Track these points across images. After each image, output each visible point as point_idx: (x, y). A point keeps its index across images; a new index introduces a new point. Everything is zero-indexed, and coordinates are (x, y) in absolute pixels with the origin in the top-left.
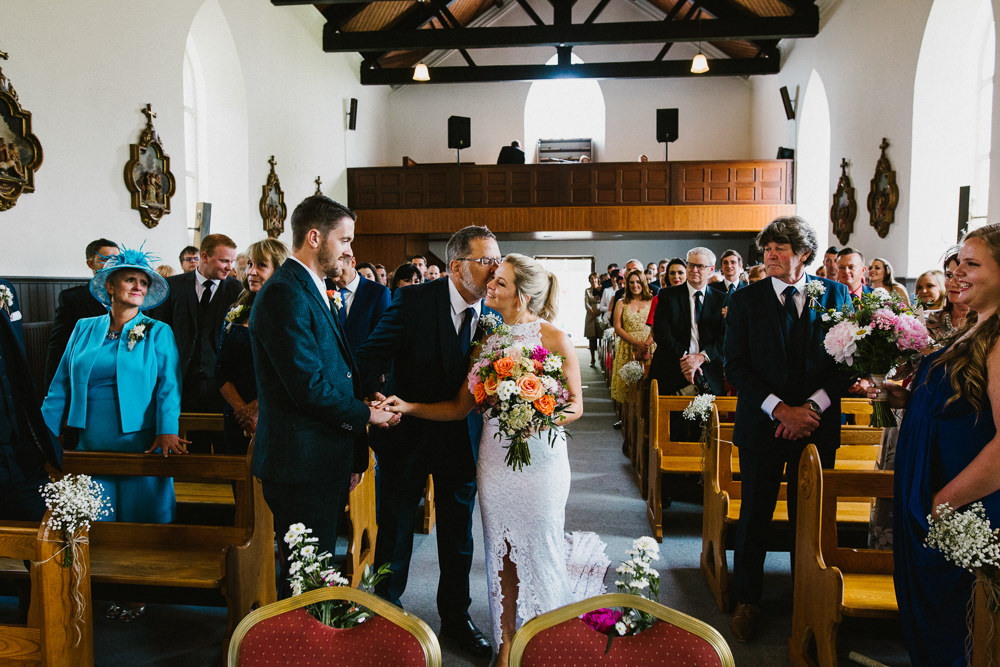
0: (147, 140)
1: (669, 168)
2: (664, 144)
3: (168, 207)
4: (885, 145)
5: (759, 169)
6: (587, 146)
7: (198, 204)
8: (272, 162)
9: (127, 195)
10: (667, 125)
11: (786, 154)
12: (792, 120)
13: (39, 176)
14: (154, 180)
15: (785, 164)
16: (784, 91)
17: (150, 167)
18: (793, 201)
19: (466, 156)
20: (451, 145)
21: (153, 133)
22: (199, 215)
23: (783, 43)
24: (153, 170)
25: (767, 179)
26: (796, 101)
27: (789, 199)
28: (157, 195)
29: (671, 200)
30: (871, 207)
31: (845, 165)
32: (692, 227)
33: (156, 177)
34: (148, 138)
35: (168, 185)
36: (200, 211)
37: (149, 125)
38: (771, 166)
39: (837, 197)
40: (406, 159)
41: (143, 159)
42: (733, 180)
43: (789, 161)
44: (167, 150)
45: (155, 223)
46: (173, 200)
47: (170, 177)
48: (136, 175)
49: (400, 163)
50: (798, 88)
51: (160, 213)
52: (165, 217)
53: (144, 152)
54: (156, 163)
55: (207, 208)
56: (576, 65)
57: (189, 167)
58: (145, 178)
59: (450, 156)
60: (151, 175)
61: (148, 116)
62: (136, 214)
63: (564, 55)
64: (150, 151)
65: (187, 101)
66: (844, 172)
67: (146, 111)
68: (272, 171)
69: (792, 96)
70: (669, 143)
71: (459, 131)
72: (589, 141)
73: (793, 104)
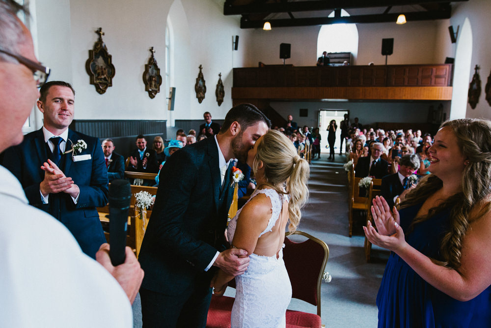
0: (152, 63)
1: (387, 68)
2: (385, 56)
3: (159, 90)
5: (434, 69)
6: (348, 56)
7: (170, 88)
8: (200, 68)
9: (144, 86)
10: (387, 47)
11: (451, 61)
12: (454, 44)
13: (114, 80)
14: (154, 79)
15: (448, 67)
16: (451, 29)
17: (152, 73)
18: (451, 85)
19: (287, 62)
20: (281, 57)
21: (154, 59)
22: (170, 92)
23: (453, 3)
24: (154, 74)
25: (438, 73)
26: (457, 33)
27: (449, 84)
28: (155, 85)
29: (387, 84)
30: (487, 91)
31: (477, 68)
32: (397, 98)
33: (155, 77)
34: (152, 61)
35: (159, 80)
36: (171, 91)
37: (152, 56)
38: (441, 67)
39: (471, 85)
40: (260, 63)
41: (150, 70)
42: (420, 74)
43: (451, 65)
44: (159, 66)
45: (154, 97)
46: (161, 87)
47: (160, 78)
48: (147, 77)
49: (257, 65)
50: (458, 27)
51: (156, 92)
52: (158, 94)
53: (150, 67)
54: (155, 71)
55: (174, 89)
56: (344, 17)
57: (167, 71)
58: (151, 78)
59: (281, 62)
60: (153, 77)
61: (152, 52)
62: (147, 93)
63: (338, 13)
64: (153, 67)
65: (167, 43)
66: (476, 72)
67: (151, 50)
68: (201, 72)
69: (455, 31)
70: (388, 56)
71: (285, 51)
72: (349, 53)
73: (455, 35)
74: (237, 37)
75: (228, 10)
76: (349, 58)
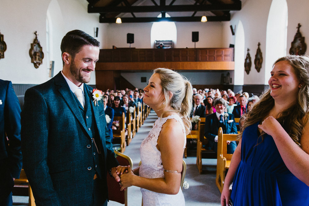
0: (36, 42)
1: (196, 50)
2: (194, 43)
3: (42, 62)
4: (259, 45)
5: (224, 51)
6: (171, 43)
7: (50, 62)
9: (30, 59)
10: (195, 37)
11: (232, 46)
12: (234, 36)
13: (6, 53)
14: (38, 54)
15: (231, 49)
16: (231, 27)
17: (37, 50)
18: (234, 60)
19: (132, 46)
20: (128, 42)
21: (37, 40)
22: (51, 65)
23: (231, 12)
24: (38, 51)
25: (226, 53)
26: (235, 30)
27: (233, 60)
28: (39, 59)
29: (196, 60)
30: (255, 63)
31: (248, 50)
32: (203, 69)
33: (38, 53)
34: (36, 41)
35: (42, 55)
36: (51, 63)
37: (36, 38)
38: (227, 50)
39: (246, 60)
40: (113, 47)
41: (35, 48)
42: (216, 54)
43: (233, 48)
44: (42, 45)
45: (38, 67)
46: (43, 60)
47: (42, 54)
48: (33, 53)
49: (111, 48)
50: (235, 26)
51: (40, 64)
52: (41, 65)
53: (35, 46)
54: (38, 49)
55: (53, 62)
56: (167, 18)
57: (47, 50)
58: (35, 54)
59: (128, 46)
60: (37, 53)
61: (36, 35)
62: (33, 64)
63: (164, 15)
64: (37, 45)
65: (47, 30)
66: (248, 53)
67: (35, 33)
69: (234, 28)
70: (196, 43)
71: (130, 38)
72: (171, 41)
73: (234, 31)
74: (97, 29)
75: (91, 10)
76: (171, 44)
